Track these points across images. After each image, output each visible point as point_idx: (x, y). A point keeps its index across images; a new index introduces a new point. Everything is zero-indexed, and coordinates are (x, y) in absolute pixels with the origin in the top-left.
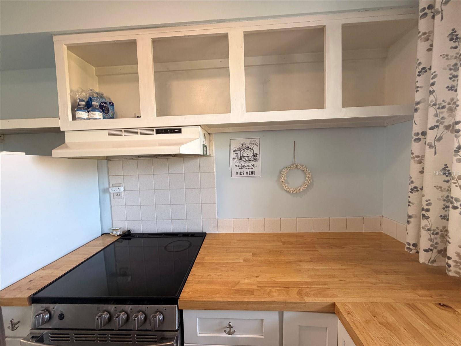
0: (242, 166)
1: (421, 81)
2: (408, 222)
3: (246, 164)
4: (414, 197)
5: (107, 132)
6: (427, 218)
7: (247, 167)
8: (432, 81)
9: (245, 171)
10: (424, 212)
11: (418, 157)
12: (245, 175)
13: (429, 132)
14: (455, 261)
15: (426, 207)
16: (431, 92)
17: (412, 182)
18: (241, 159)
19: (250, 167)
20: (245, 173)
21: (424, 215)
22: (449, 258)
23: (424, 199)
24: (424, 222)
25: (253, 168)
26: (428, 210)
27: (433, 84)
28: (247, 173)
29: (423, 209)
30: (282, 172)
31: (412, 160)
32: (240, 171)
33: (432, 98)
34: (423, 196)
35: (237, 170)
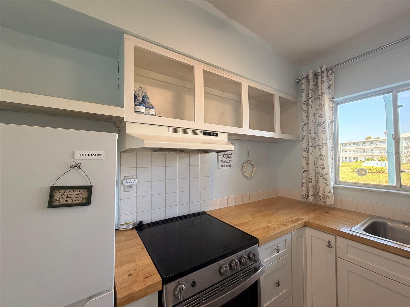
0: (224, 161)
1: (305, 128)
2: (303, 186)
3: (227, 160)
4: (304, 174)
5: (167, 128)
6: (311, 182)
7: (227, 162)
8: (310, 129)
9: (226, 164)
10: (310, 180)
11: (305, 157)
12: (226, 167)
13: (310, 148)
14: (322, 197)
15: (311, 178)
16: (310, 133)
17: (304, 168)
18: (224, 156)
19: (228, 162)
20: (226, 166)
21: (310, 181)
22: (320, 196)
23: (310, 175)
24: (310, 184)
25: (229, 163)
26: (311, 179)
27: (310, 130)
28: (227, 166)
29: (310, 179)
30: (243, 165)
31: (303, 159)
32: (223, 164)
33: (310, 135)
34: (309, 173)
35: (221, 163)
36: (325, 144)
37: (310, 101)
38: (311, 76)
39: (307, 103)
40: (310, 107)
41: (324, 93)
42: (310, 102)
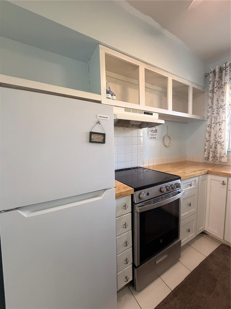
0: (152, 135)
1: (210, 110)
2: (205, 151)
4: (207, 144)
5: (124, 109)
7: (154, 135)
8: (213, 111)
9: (153, 137)
10: (211, 147)
11: (208, 131)
12: (153, 139)
13: (212, 124)
15: (212, 145)
16: (213, 114)
17: (207, 139)
18: (152, 131)
22: (218, 157)
23: (211, 143)
24: (211, 150)
30: (164, 138)
31: (207, 133)
35: (150, 136)
36: (224, 120)
37: (215, 89)
38: (217, 70)
39: (213, 92)
40: (215, 94)
41: (226, 83)
42: (215, 91)
